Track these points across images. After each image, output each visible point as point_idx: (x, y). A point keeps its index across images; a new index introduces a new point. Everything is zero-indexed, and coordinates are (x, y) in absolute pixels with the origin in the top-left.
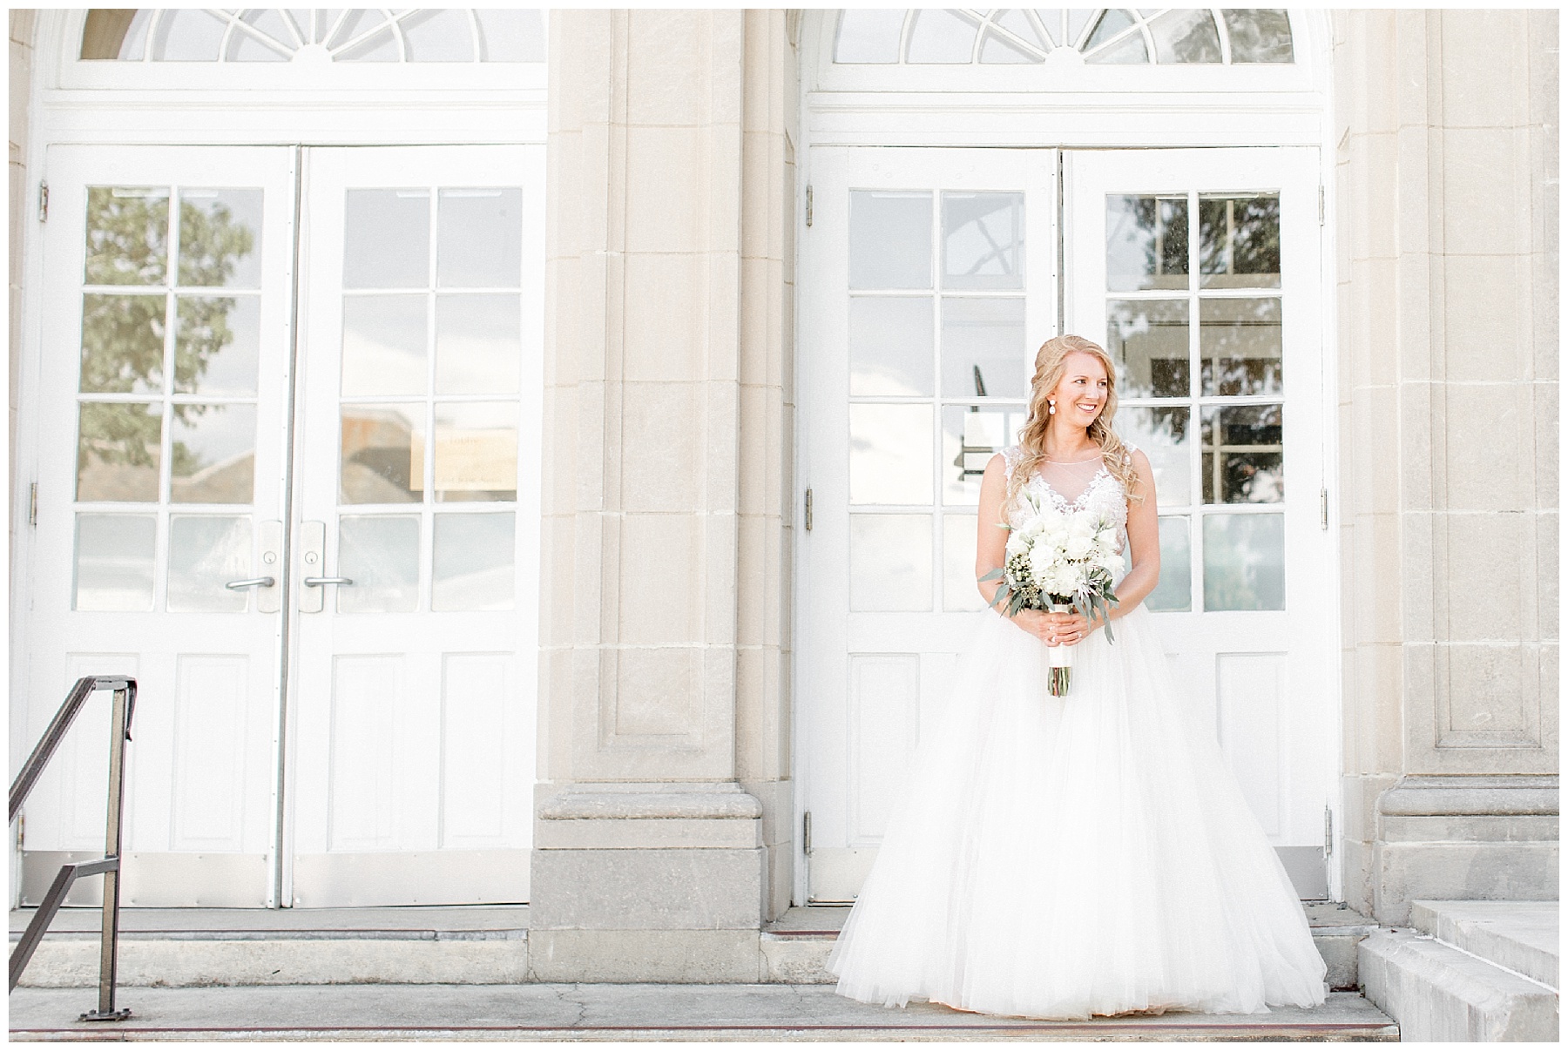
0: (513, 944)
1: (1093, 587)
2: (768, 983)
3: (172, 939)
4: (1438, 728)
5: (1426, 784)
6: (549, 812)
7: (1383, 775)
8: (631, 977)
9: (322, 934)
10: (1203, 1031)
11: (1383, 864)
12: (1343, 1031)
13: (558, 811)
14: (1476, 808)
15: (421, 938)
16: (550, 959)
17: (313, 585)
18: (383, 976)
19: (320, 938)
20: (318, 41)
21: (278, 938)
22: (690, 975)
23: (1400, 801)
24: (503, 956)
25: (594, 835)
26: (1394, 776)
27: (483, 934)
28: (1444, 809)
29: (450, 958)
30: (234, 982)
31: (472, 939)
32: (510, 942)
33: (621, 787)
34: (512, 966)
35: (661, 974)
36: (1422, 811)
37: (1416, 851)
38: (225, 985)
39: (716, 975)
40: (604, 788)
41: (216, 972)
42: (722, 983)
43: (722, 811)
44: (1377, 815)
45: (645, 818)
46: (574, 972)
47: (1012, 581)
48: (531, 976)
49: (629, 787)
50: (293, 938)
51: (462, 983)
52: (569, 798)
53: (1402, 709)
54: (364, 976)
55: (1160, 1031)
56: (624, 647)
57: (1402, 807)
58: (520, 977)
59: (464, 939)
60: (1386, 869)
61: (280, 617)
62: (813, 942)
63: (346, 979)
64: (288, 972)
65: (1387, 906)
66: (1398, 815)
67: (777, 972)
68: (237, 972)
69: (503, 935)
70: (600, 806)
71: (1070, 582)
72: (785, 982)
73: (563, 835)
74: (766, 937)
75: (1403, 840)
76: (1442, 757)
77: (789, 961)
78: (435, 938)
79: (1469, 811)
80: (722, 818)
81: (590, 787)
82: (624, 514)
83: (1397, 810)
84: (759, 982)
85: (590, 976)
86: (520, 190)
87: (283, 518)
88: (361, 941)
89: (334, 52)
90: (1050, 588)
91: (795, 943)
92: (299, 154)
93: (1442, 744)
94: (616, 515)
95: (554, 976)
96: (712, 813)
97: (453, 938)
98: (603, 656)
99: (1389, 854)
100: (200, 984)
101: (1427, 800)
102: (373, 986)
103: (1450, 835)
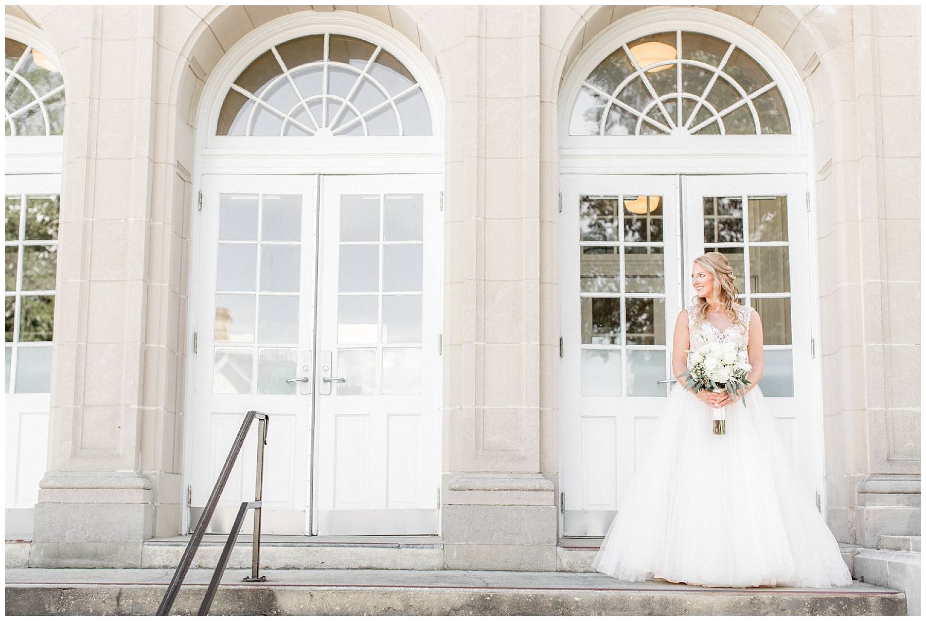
0: (435, 551)
1: (737, 378)
2: (561, 571)
3: (273, 546)
4: (889, 451)
5: (884, 478)
6: (453, 486)
7: (859, 474)
8: (494, 568)
9: (344, 544)
10: (805, 594)
11: (865, 517)
12: (876, 595)
13: (457, 486)
14: (911, 490)
15: (392, 547)
16: (455, 558)
17: (326, 381)
18: (374, 565)
19: (344, 546)
20: (327, 126)
21: (323, 546)
22: (523, 567)
23: (871, 485)
24: (432, 556)
25: (475, 498)
26: (864, 475)
27: (422, 546)
28: (895, 490)
29: (406, 557)
30: (302, 567)
31: (417, 548)
32: (435, 550)
33: (486, 475)
34: (437, 562)
35: (509, 566)
36: (883, 491)
37: (882, 510)
38: (299, 569)
39: (535, 567)
40: (478, 476)
41: (294, 562)
42: (538, 571)
43: (537, 487)
44: (856, 494)
45: (500, 490)
46: (466, 565)
47: (695, 376)
48: (445, 567)
49: (491, 475)
50: (331, 546)
51: (412, 569)
52: (463, 480)
53: (868, 442)
54: (365, 565)
55: (783, 594)
56: (486, 408)
57: (874, 489)
58: (440, 566)
59: (413, 548)
60: (867, 519)
61: (311, 396)
62: (583, 552)
63: (356, 567)
64: (328, 563)
65: (868, 538)
66: (871, 493)
67: (565, 566)
68: (304, 562)
69: (432, 546)
70: (477, 484)
71: (724, 376)
72: (570, 571)
73: (460, 498)
74: (559, 549)
75: (874, 505)
76: (891, 465)
77: (572, 561)
78: (399, 547)
79: (907, 492)
80: (537, 490)
81: (471, 475)
82: (485, 344)
83: (872, 491)
84: (557, 571)
85: (474, 567)
86: (422, 195)
87: (312, 349)
88: (364, 548)
89: (334, 131)
90: (715, 379)
91: (574, 552)
92: (319, 178)
93: (890, 459)
94: (481, 344)
95: (457, 567)
96: (532, 488)
97: (407, 548)
98: (477, 411)
99: (868, 512)
100: (286, 568)
101: (886, 485)
102: (370, 570)
103: (898, 503)
